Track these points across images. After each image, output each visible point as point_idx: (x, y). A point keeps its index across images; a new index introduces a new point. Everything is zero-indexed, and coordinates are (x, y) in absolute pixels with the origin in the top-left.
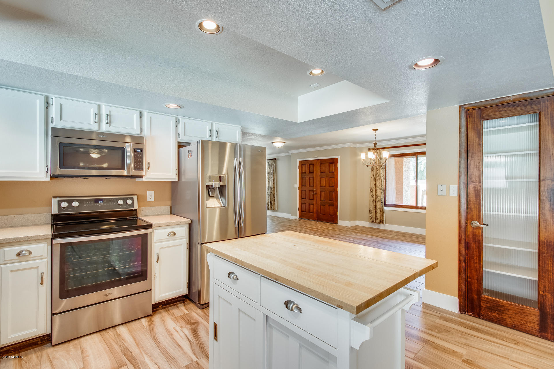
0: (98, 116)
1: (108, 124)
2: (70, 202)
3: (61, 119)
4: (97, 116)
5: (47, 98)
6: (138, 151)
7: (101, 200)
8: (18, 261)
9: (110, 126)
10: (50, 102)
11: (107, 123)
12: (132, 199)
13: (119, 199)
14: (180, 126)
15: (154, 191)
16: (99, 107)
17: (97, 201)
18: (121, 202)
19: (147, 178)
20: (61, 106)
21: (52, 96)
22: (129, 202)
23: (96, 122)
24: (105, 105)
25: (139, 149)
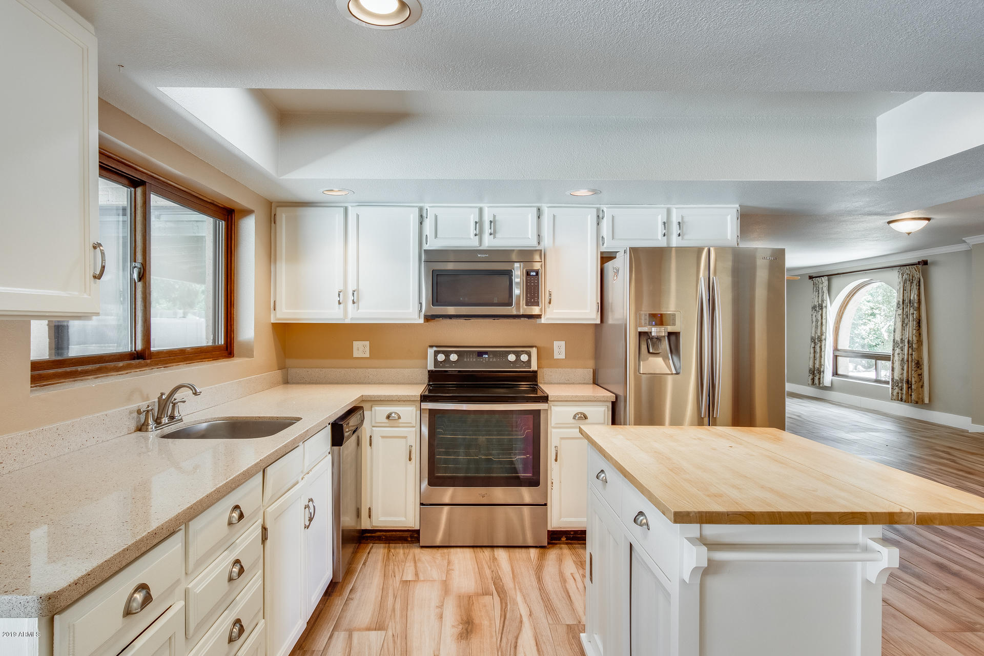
0: (479, 224)
1: (492, 236)
2: (447, 354)
3: (436, 236)
4: (477, 225)
5: (421, 209)
6: (532, 274)
7: (486, 353)
8: (388, 425)
9: (495, 237)
10: (425, 215)
11: (491, 234)
12: (529, 355)
13: (509, 353)
14: (605, 224)
15: (564, 342)
16: (481, 210)
17: (480, 354)
18: (512, 358)
19: (548, 319)
20: (436, 217)
21: (426, 206)
22: (524, 358)
23: (476, 235)
24: (488, 207)
25: (533, 271)
